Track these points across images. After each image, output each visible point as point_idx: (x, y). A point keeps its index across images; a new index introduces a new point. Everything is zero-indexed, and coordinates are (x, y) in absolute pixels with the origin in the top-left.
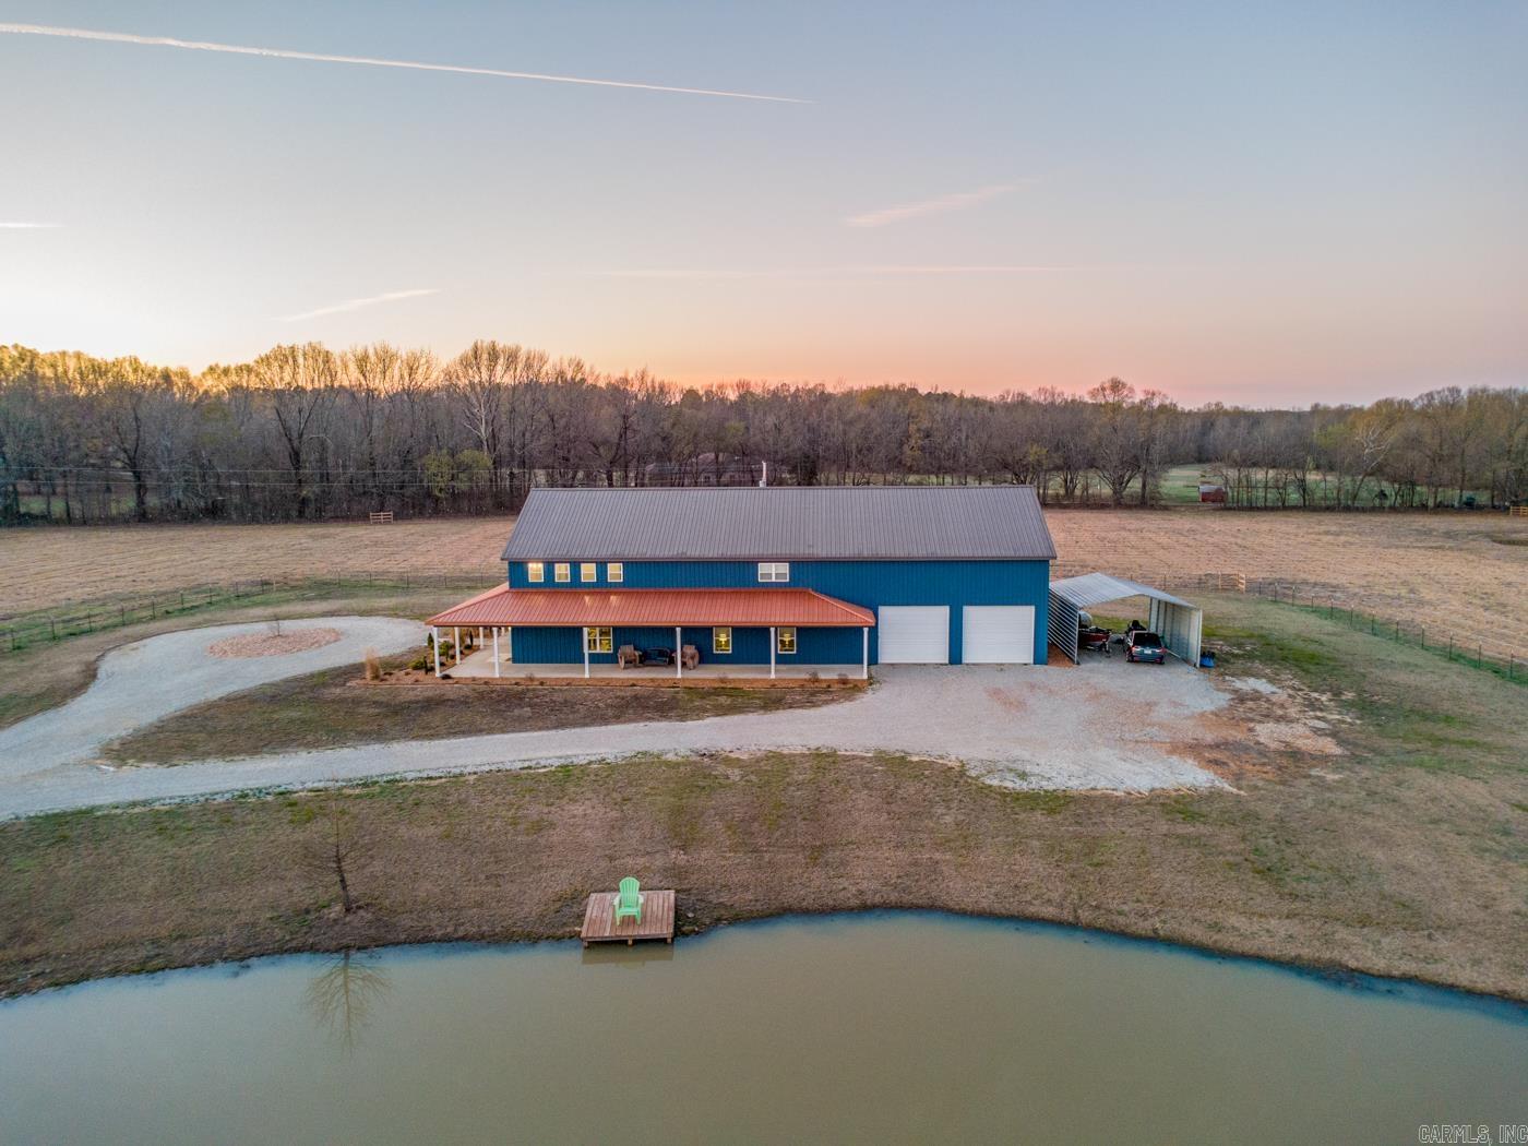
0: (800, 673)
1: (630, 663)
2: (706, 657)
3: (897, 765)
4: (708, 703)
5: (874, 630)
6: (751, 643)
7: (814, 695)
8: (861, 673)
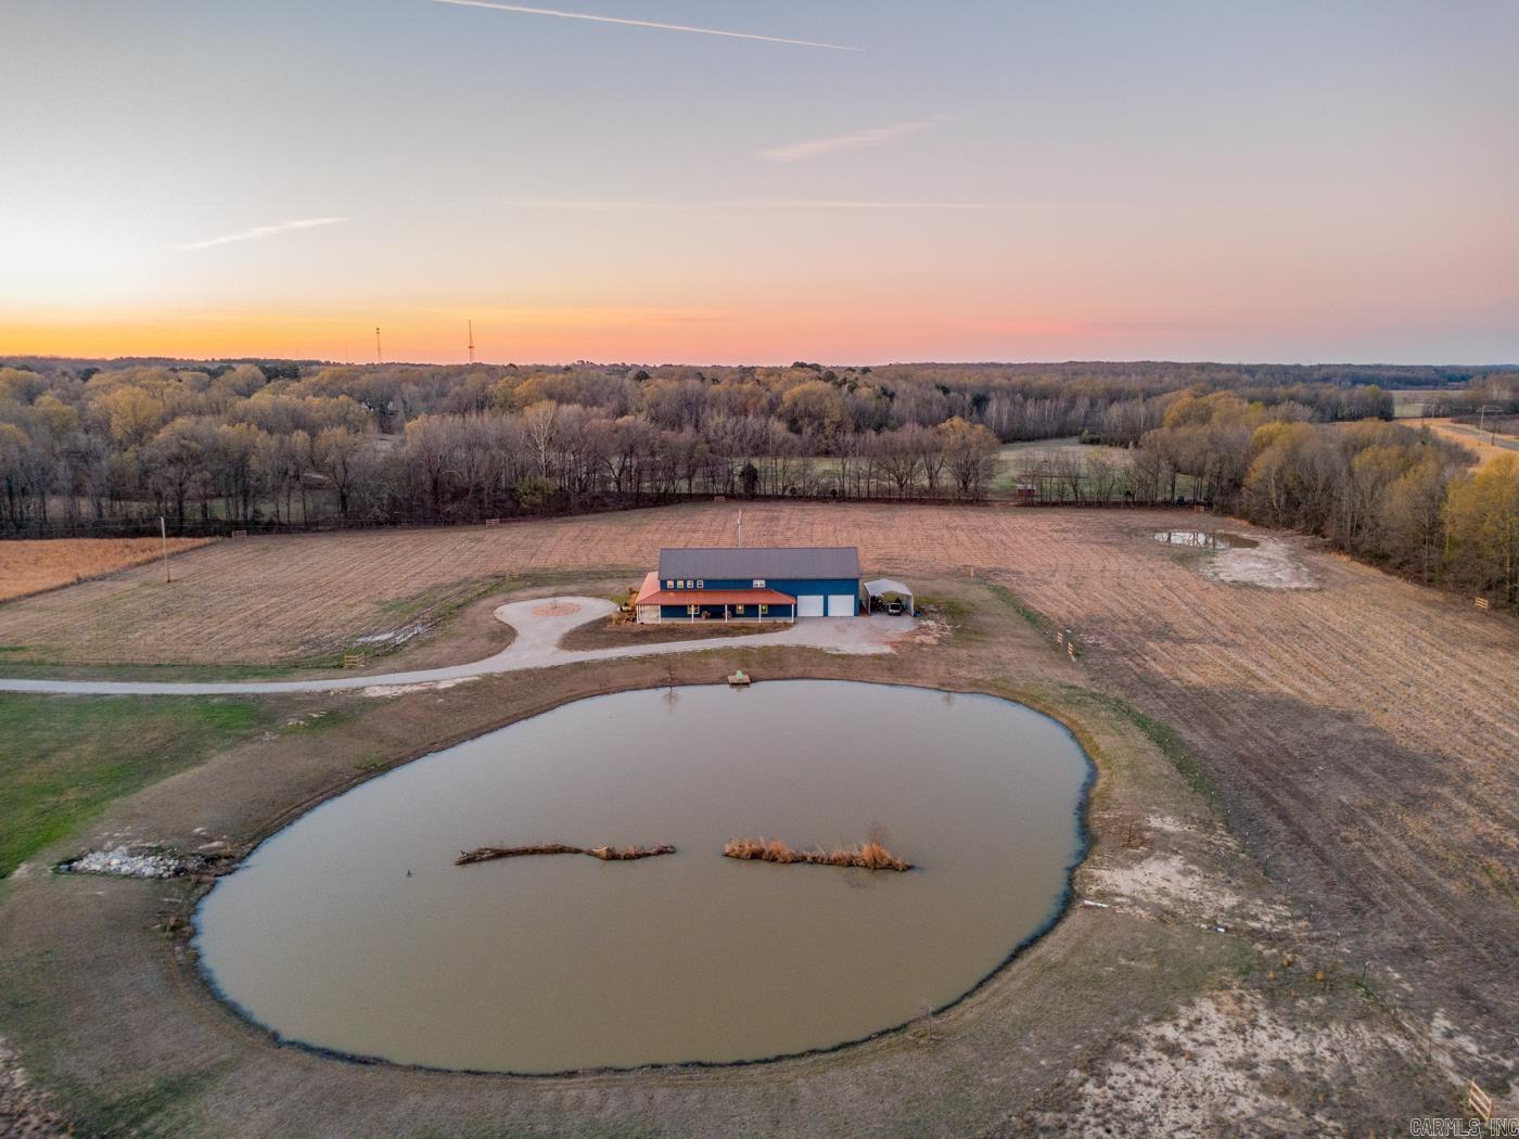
0: (769, 620)
1: (707, 618)
2: (734, 614)
3: (802, 649)
4: (740, 631)
5: (796, 606)
6: (751, 610)
7: (775, 628)
8: (791, 620)
